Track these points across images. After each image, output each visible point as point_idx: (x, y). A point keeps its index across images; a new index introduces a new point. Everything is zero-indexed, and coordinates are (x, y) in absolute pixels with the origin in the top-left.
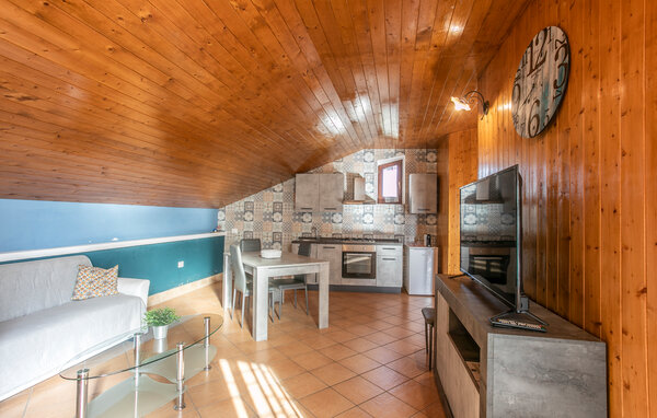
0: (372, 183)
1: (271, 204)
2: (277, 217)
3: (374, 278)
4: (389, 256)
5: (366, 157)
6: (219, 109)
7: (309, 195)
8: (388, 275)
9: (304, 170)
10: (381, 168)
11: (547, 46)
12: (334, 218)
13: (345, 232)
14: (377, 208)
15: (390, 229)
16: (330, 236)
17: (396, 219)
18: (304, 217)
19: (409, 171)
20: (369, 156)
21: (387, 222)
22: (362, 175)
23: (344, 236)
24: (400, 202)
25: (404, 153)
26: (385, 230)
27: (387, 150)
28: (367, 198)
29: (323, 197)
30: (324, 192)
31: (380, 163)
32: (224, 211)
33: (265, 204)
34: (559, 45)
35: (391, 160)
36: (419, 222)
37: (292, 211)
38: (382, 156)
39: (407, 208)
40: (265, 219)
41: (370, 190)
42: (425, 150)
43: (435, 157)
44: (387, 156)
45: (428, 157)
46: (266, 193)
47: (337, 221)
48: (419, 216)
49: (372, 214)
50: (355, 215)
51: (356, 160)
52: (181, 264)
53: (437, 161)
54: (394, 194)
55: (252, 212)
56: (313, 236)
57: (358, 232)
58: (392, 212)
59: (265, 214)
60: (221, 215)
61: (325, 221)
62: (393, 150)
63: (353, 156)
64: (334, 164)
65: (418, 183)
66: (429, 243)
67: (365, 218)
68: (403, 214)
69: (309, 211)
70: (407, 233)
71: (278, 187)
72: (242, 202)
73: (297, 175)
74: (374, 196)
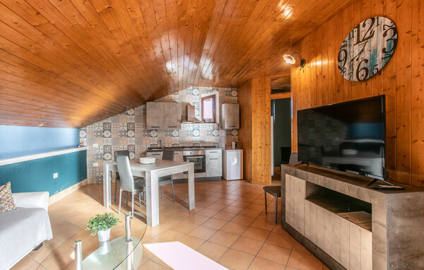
0: (198, 109)
1: (125, 124)
2: (131, 133)
3: (205, 171)
4: (213, 157)
5: (194, 92)
6: (129, 43)
7: (157, 118)
8: (214, 169)
9: (152, 99)
10: (203, 99)
11: (375, 28)
12: (173, 133)
13: (181, 143)
14: (202, 126)
15: (210, 139)
16: (170, 146)
17: (214, 133)
18: (151, 133)
19: (222, 102)
20: (195, 91)
21: (208, 135)
22: (191, 104)
23: (180, 146)
24: (215, 122)
25: (218, 90)
26: (207, 140)
27: (207, 88)
28: (196, 119)
29: (167, 119)
30: (167, 116)
31: (203, 96)
32: (85, 130)
33: (121, 124)
34: (387, 28)
35: (209, 94)
36: (227, 134)
37: (142, 129)
38: (204, 91)
39: (221, 126)
40: (121, 136)
41: (197, 114)
42: (230, 89)
43: (236, 94)
44: (207, 91)
45: (232, 93)
46: (122, 116)
47: (175, 135)
48: (227, 130)
49: (198, 130)
50: (187, 131)
51: (187, 94)
52: (56, 176)
53: (237, 96)
54: (211, 117)
55: (110, 130)
56: (159, 146)
57: (189, 143)
58: (212, 128)
59: (121, 132)
60: (83, 134)
61: (166, 135)
62: (211, 88)
63: (185, 91)
64: (172, 96)
65: (228, 110)
66: (236, 148)
67: (195, 132)
68: (218, 129)
69: (156, 129)
70: (220, 141)
71: (131, 112)
72: (101, 123)
73: (148, 104)
74: (199, 118)
